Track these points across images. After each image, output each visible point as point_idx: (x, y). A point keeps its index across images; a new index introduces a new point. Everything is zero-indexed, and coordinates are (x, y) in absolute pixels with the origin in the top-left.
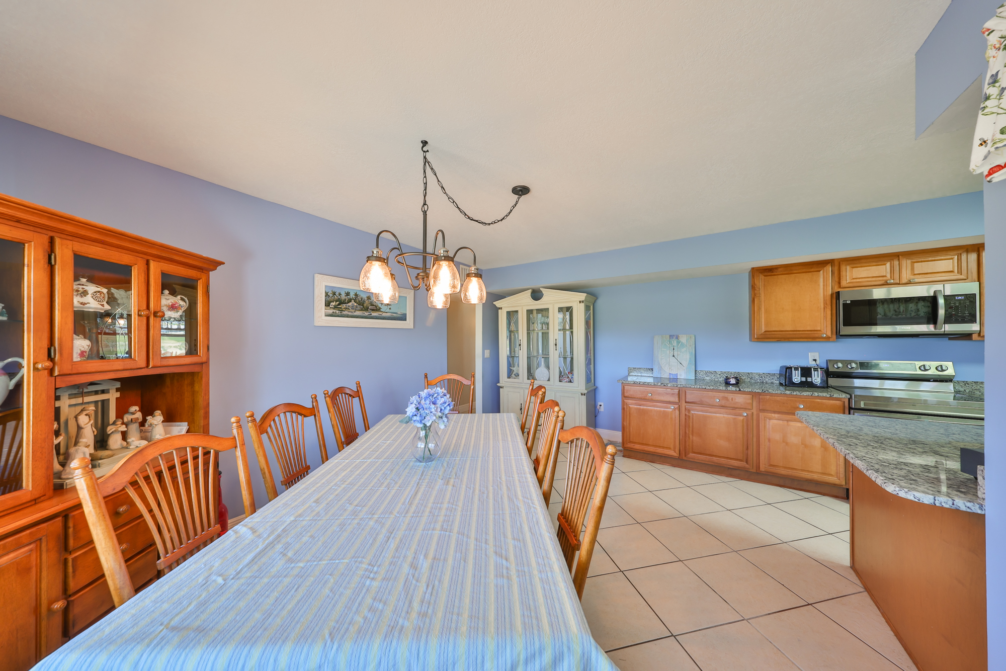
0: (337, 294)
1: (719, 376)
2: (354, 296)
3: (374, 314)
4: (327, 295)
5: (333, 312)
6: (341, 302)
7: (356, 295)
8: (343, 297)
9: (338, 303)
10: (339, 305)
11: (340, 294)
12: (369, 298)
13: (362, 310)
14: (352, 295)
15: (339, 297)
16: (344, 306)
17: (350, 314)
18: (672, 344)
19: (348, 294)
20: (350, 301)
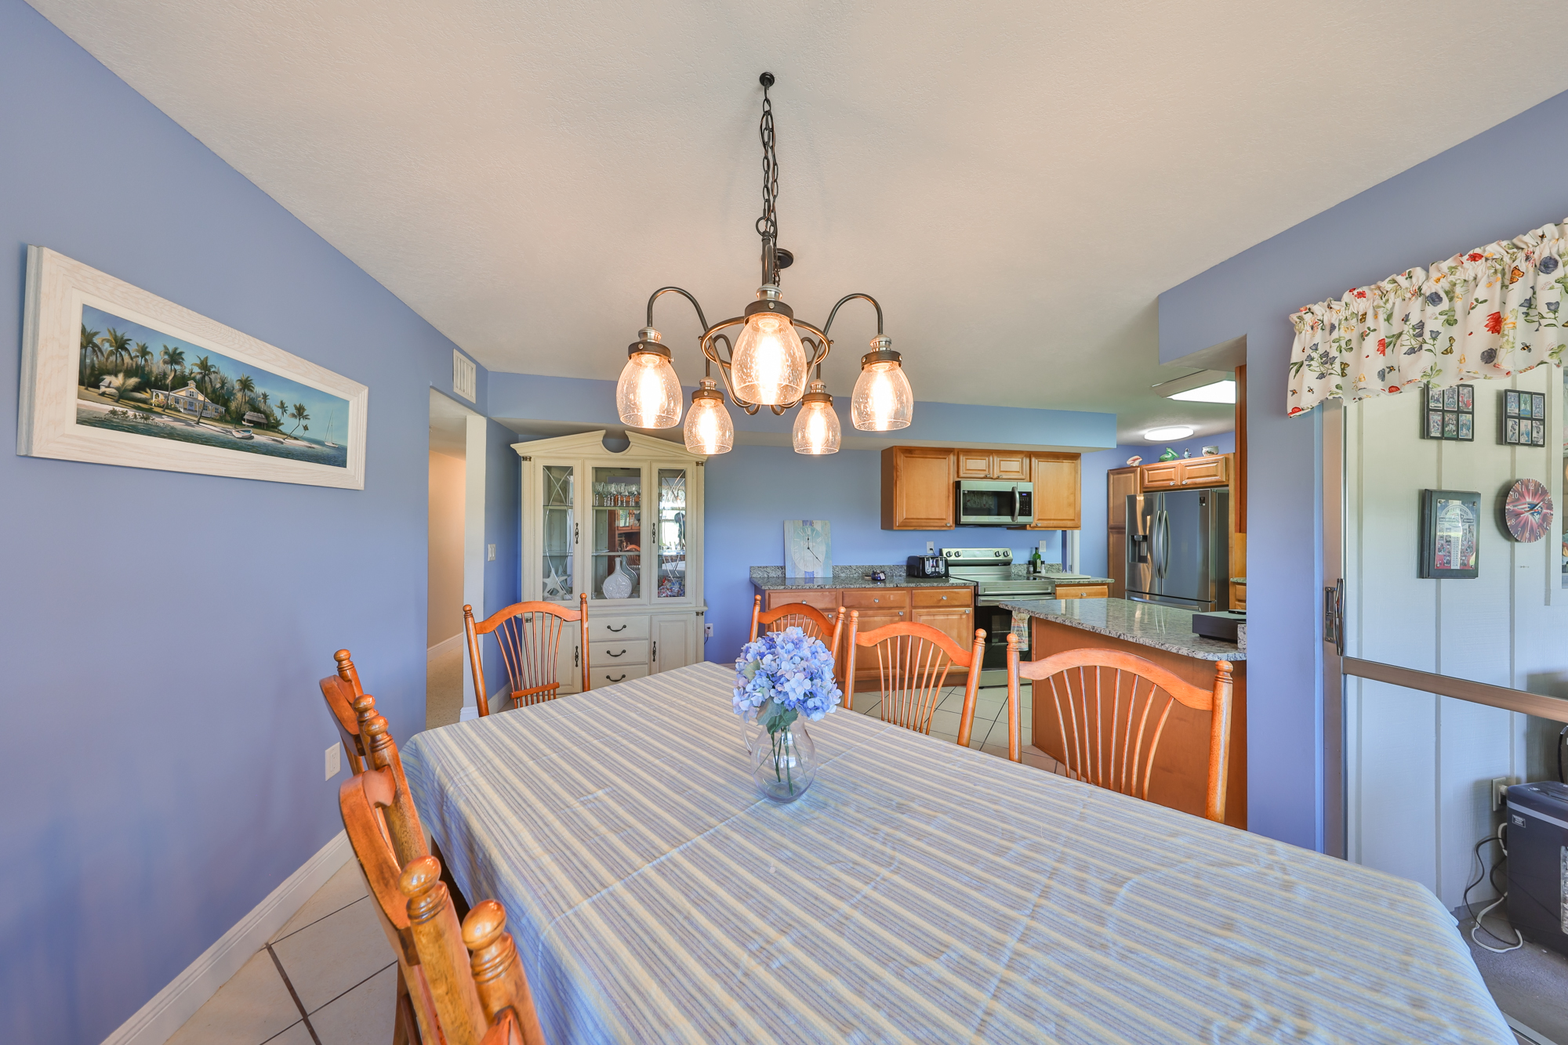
0: (132, 347)
1: (854, 572)
2: (197, 370)
3: (261, 438)
4: (88, 340)
5: (114, 412)
6: (149, 382)
7: (204, 366)
8: (157, 363)
9: (133, 381)
10: (138, 388)
11: (144, 352)
12: (246, 385)
13: (221, 419)
14: (190, 365)
15: (141, 361)
16: (158, 397)
17: (178, 425)
18: (805, 532)
19: (175, 357)
20: (181, 382)
